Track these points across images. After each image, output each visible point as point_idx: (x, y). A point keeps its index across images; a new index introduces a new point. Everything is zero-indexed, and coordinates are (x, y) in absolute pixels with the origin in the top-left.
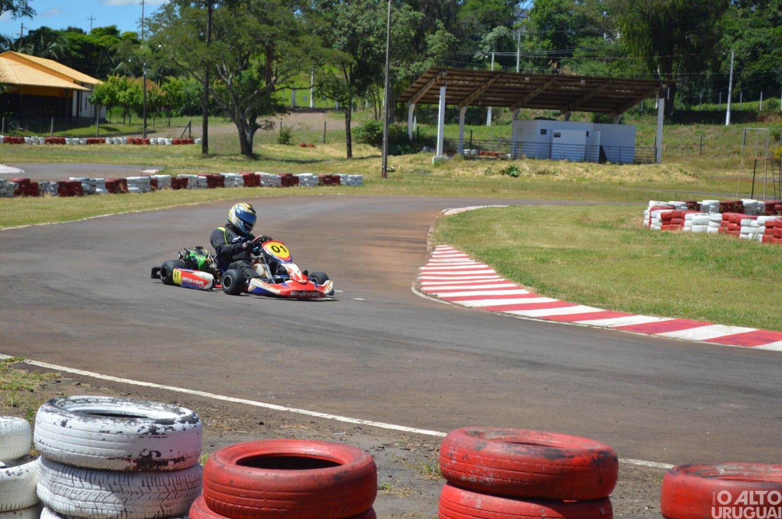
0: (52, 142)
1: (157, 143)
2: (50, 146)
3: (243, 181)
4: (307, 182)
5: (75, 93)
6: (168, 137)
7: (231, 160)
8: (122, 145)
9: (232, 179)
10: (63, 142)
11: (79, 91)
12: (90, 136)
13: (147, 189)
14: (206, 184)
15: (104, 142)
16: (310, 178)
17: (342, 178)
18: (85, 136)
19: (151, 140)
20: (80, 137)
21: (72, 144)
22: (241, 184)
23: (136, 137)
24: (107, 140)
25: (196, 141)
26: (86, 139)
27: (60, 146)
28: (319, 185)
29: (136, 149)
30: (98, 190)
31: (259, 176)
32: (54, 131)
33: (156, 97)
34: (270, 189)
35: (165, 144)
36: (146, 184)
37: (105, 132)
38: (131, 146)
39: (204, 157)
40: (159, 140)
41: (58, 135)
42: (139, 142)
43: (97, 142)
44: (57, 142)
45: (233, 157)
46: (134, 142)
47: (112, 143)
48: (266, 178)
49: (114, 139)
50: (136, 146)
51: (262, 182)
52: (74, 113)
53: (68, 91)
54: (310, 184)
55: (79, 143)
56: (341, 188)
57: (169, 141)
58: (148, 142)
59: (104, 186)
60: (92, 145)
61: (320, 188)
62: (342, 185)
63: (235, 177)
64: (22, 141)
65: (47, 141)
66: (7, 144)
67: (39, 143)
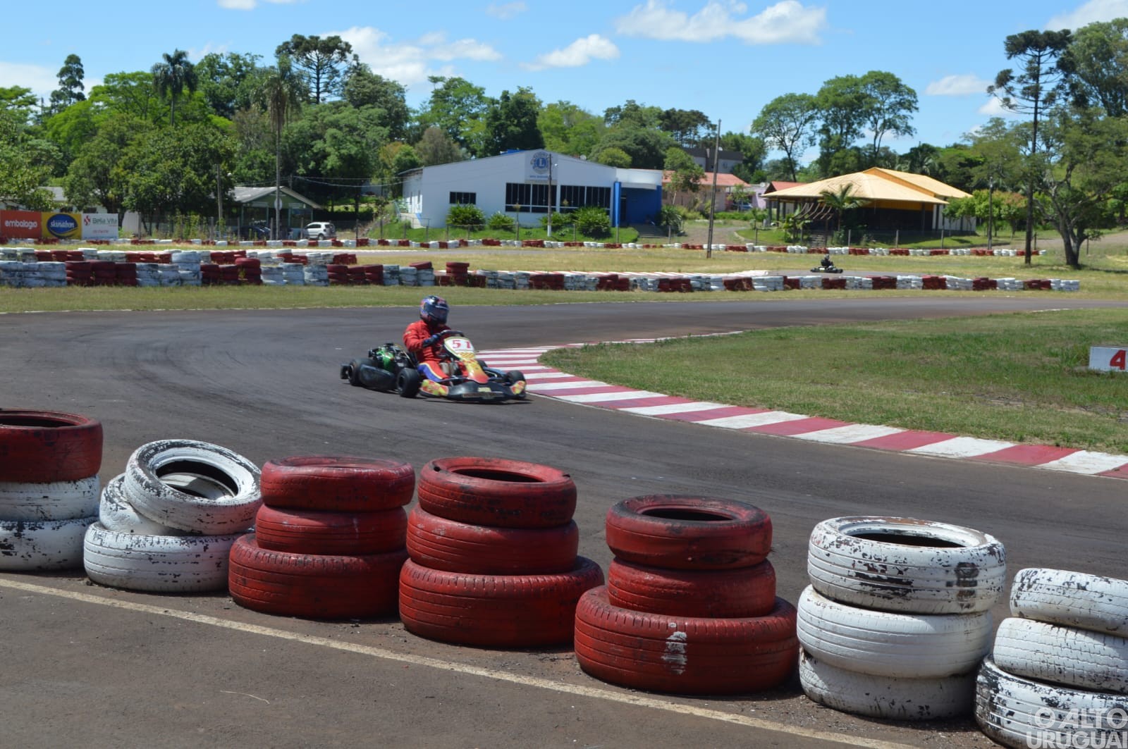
0: (895, 253)
1: (1001, 255)
2: (893, 257)
3: (922, 284)
4: (1008, 286)
5: (935, 207)
6: (1012, 249)
8: (966, 256)
9: (909, 281)
10: (907, 253)
11: (938, 205)
12: (933, 248)
14: (871, 286)
15: (947, 253)
16: (1012, 283)
17: (1054, 283)
18: (929, 248)
19: (995, 252)
20: (924, 248)
21: (915, 255)
22: (919, 287)
23: (980, 249)
24: (951, 252)
25: (1040, 253)
26: (929, 251)
27: (904, 257)
28: (1024, 289)
29: (978, 261)
31: (945, 279)
32: (899, 243)
33: (1014, 210)
34: (967, 292)
35: (1008, 255)
37: (958, 244)
38: (973, 257)
39: (1026, 267)
40: (1003, 251)
41: (903, 247)
42: (983, 253)
43: (940, 253)
44: (901, 253)
46: (978, 253)
47: (956, 254)
48: (952, 281)
49: (958, 250)
50: (978, 257)
51: (949, 285)
52: (934, 226)
53: (931, 205)
54: (1011, 288)
55: (923, 255)
56: (1051, 293)
57: (1013, 252)
58: (992, 254)
59: (722, 284)
60: (935, 257)
61: (1025, 292)
62: (1054, 290)
63: (911, 279)
64: (867, 252)
65: (890, 252)
66: (852, 255)
67: (883, 254)
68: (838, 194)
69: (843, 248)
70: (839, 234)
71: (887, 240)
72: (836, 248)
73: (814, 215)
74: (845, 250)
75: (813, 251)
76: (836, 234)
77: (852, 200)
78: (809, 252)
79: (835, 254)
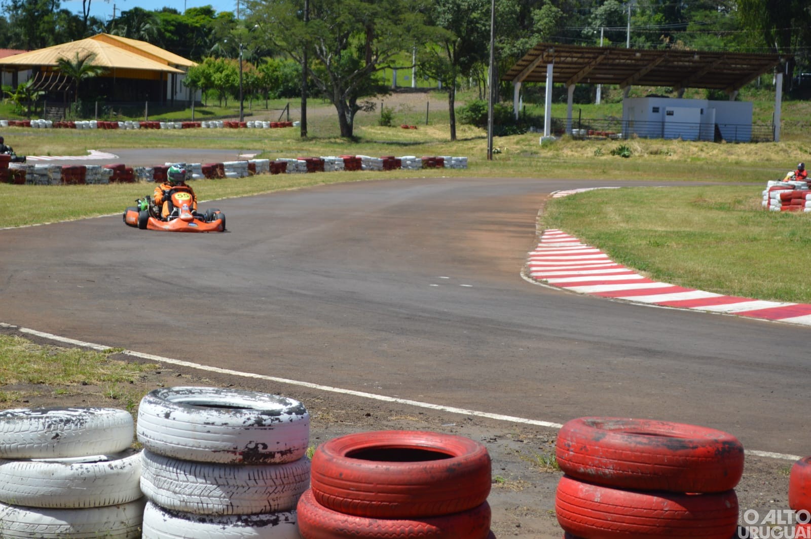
0: (146, 126)
1: (255, 127)
2: (144, 131)
3: (343, 165)
4: (410, 165)
5: (170, 76)
6: (265, 121)
7: (331, 143)
8: (219, 129)
9: (332, 163)
10: (158, 126)
11: (173, 74)
12: (185, 120)
13: (245, 174)
14: (305, 168)
15: (199, 126)
16: (413, 161)
17: (447, 160)
18: (180, 120)
19: (249, 124)
20: (176, 121)
21: (167, 128)
22: (341, 168)
23: (233, 121)
24: (203, 124)
25: (294, 124)
26: (181, 123)
27: (155, 130)
28: (423, 168)
29: (234, 133)
30: (194, 175)
31: (360, 159)
32: (148, 115)
33: (252, 80)
34: (371, 172)
35: (262, 127)
36: (244, 168)
37: (200, 116)
38: (227, 130)
39: (303, 141)
40: (257, 123)
41: (152, 119)
42: (236, 126)
43: (192, 126)
44: (152, 126)
45: (333, 140)
46: (231, 126)
47: (208, 126)
48: (367, 161)
49: (210, 122)
50: (232, 130)
51: (363, 166)
52: (169, 96)
53: (160, 75)
54: (413, 167)
55: (174, 128)
56: (445, 171)
57: (267, 124)
58: (245, 126)
59: (201, 171)
60: (188, 130)
61: (424, 171)
62: (446, 168)
63: (335, 161)
64: (116, 126)
65: (141, 126)
66: (101, 130)
67: (133, 128)
68: (74, 63)
69: (91, 122)
70: (76, 105)
71: (132, 113)
72: (83, 122)
73: (50, 85)
74: (93, 124)
75: (59, 126)
76: (74, 105)
77: (93, 68)
78: (53, 126)
79: (83, 128)
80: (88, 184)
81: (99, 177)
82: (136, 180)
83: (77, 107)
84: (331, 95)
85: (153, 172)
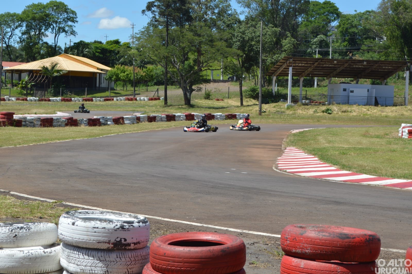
0: (86, 100)
1: (141, 100)
3: (185, 118)
4: (219, 118)
5: (98, 75)
6: (146, 97)
7: (179, 108)
8: (123, 101)
9: (179, 116)
10: (92, 100)
11: (100, 73)
12: (106, 97)
13: (134, 122)
14: (166, 119)
15: (113, 100)
16: (221, 116)
17: (238, 115)
18: (103, 97)
19: (138, 99)
20: (101, 97)
21: (96, 101)
22: (184, 119)
23: (130, 97)
24: (115, 99)
25: (161, 99)
26: (104, 98)
27: (90, 102)
28: (226, 119)
30: (109, 123)
31: (194, 115)
32: (87, 95)
33: (140, 76)
35: (145, 100)
36: (134, 119)
37: (114, 95)
38: (127, 102)
39: (165, 107)
40: (142, 98)
41: (89, 97)
42: (131, 100)
43: (109, 100)
44: (89, 100)
45: (180, 106)
46: (129, 100)
47: (117, 100)
48: (197, 116)
49: (118, 98)
50: (130, 102)
51: (195, 118)
52: (98, 85)
53: (93, 74)
54: (221, 119)
55: (100, 101)
57: (147, 99)
58: (136, 100)
59: (112, 121)
60: (107, 102)
61: (226, 121)
62: (237, 119)
63: (181, 115)
64: (71, 100)
65: (83, 100)
66: (63, 102)
67: (79, 101)
68: (50, 68)
69: (58, 98)
70: (51, 90)
71: (79, 94)
72: (54, 98)
73: (37, 80)
74: (59, 99)
75: (42, 100)
76: (49, 90)
77: (58, 71)
78: (39, 100)
79: (54, 101)
80: (54, 127)
81: (60, 123)
82: (79, 125)
83: (51, 91)
84: (180, 84)
85: (88, 121)
